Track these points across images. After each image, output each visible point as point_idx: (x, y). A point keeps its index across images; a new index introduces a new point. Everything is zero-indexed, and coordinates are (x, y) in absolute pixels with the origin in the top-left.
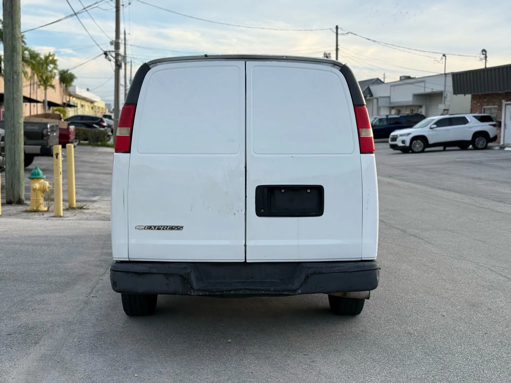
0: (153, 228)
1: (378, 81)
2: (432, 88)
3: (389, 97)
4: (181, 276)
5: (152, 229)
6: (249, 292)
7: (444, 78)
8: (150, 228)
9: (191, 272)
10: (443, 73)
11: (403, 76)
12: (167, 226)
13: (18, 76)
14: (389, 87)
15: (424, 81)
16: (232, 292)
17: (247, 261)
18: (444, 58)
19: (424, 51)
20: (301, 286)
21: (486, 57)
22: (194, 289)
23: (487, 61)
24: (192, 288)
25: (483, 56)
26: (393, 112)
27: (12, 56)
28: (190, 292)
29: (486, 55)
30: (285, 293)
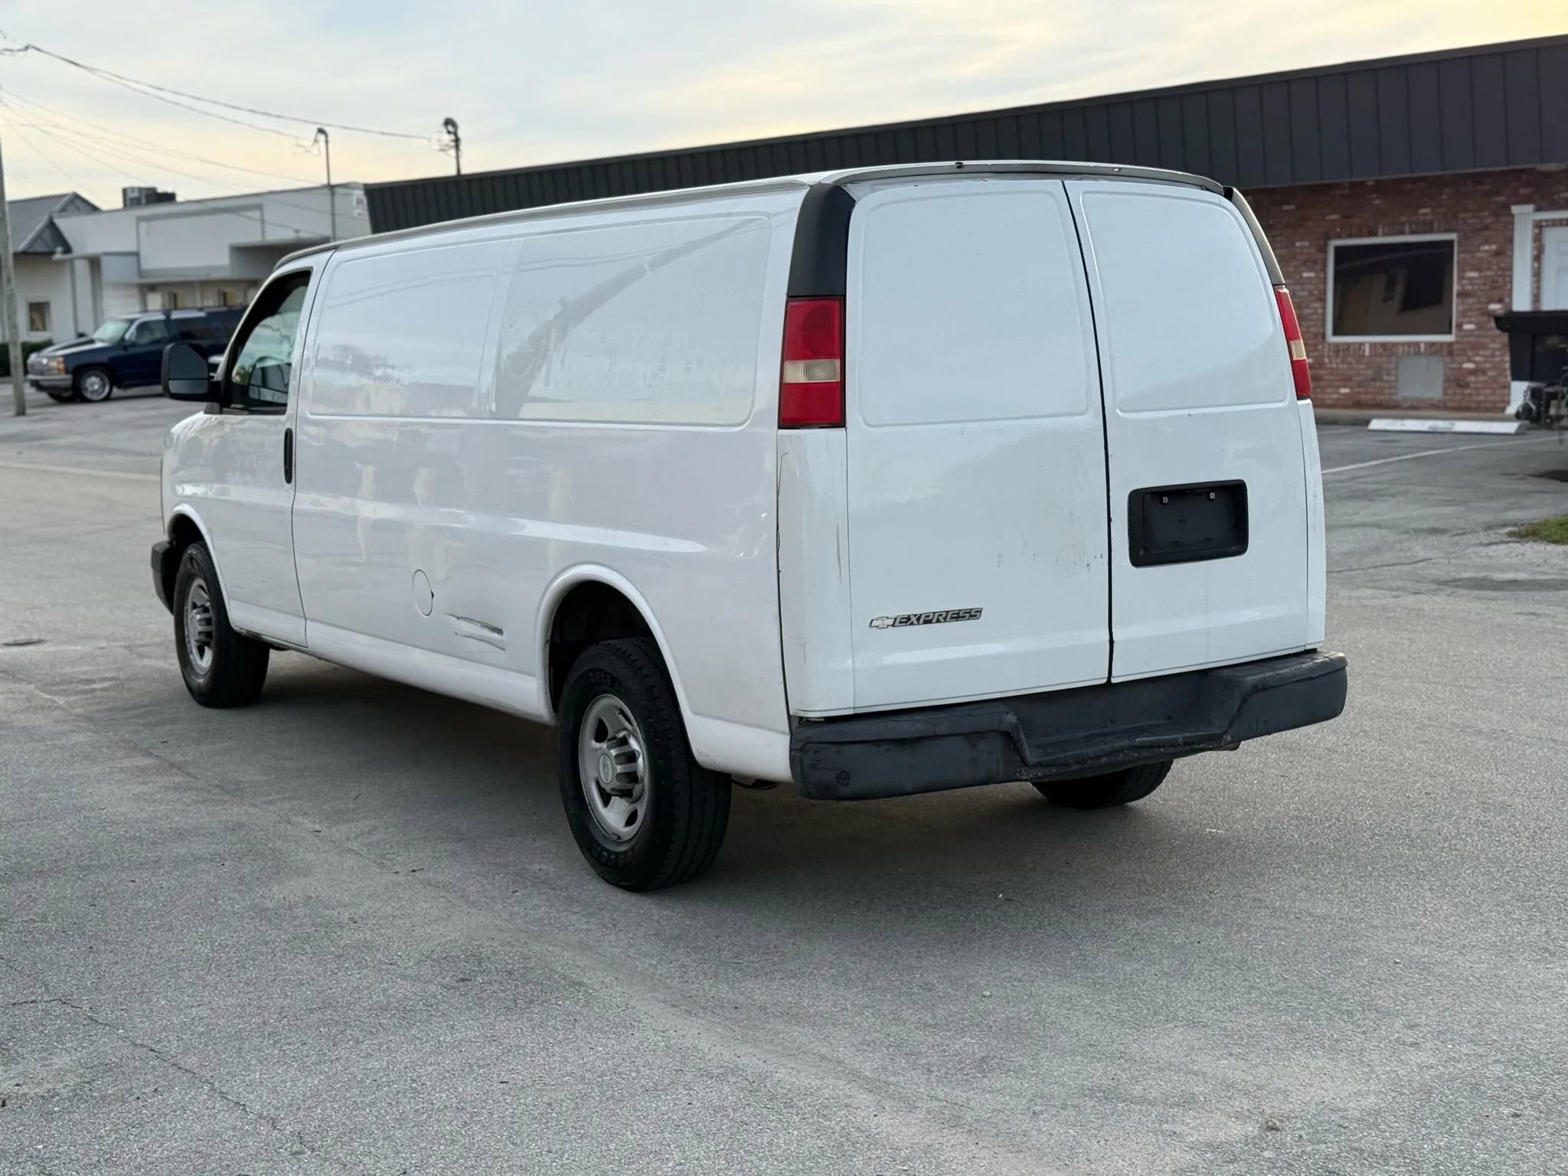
0: (914, 619)
1: (78, 202)
2: (297, 227)
3: (136, 254)
5: (912, 624)
6: (1136, 755)
7: (328, 198)
8: (907, 621)
9: (1018, 721)
10: (325, 182)
11: (133, 189)
12: (947, 612)
14: (133, 222)
15: (259, 207)
17: (1114, 681)
18: (322, 137)
19: (279, 117)
20: (1231, 724)
21: (457, 141)
22: (1026, 765)
23: (460, 153)
24: (1023, 761)
25: (448, 139)
26: (156, 301)
28: (1021, 772)
29: (455, 134)
30: (1200, 746)
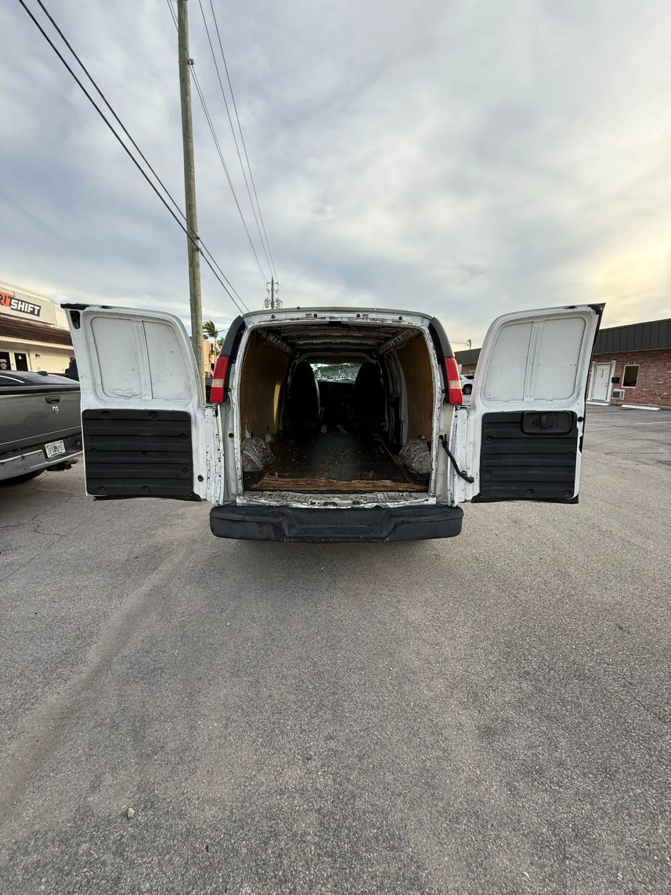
4: (274, 525)
9: (283, 520)
13: (201, 349)
16: (323, 540)
20: (389, 534)
24: (284, 535)
27: (197, 337)
28: (283, 539)
